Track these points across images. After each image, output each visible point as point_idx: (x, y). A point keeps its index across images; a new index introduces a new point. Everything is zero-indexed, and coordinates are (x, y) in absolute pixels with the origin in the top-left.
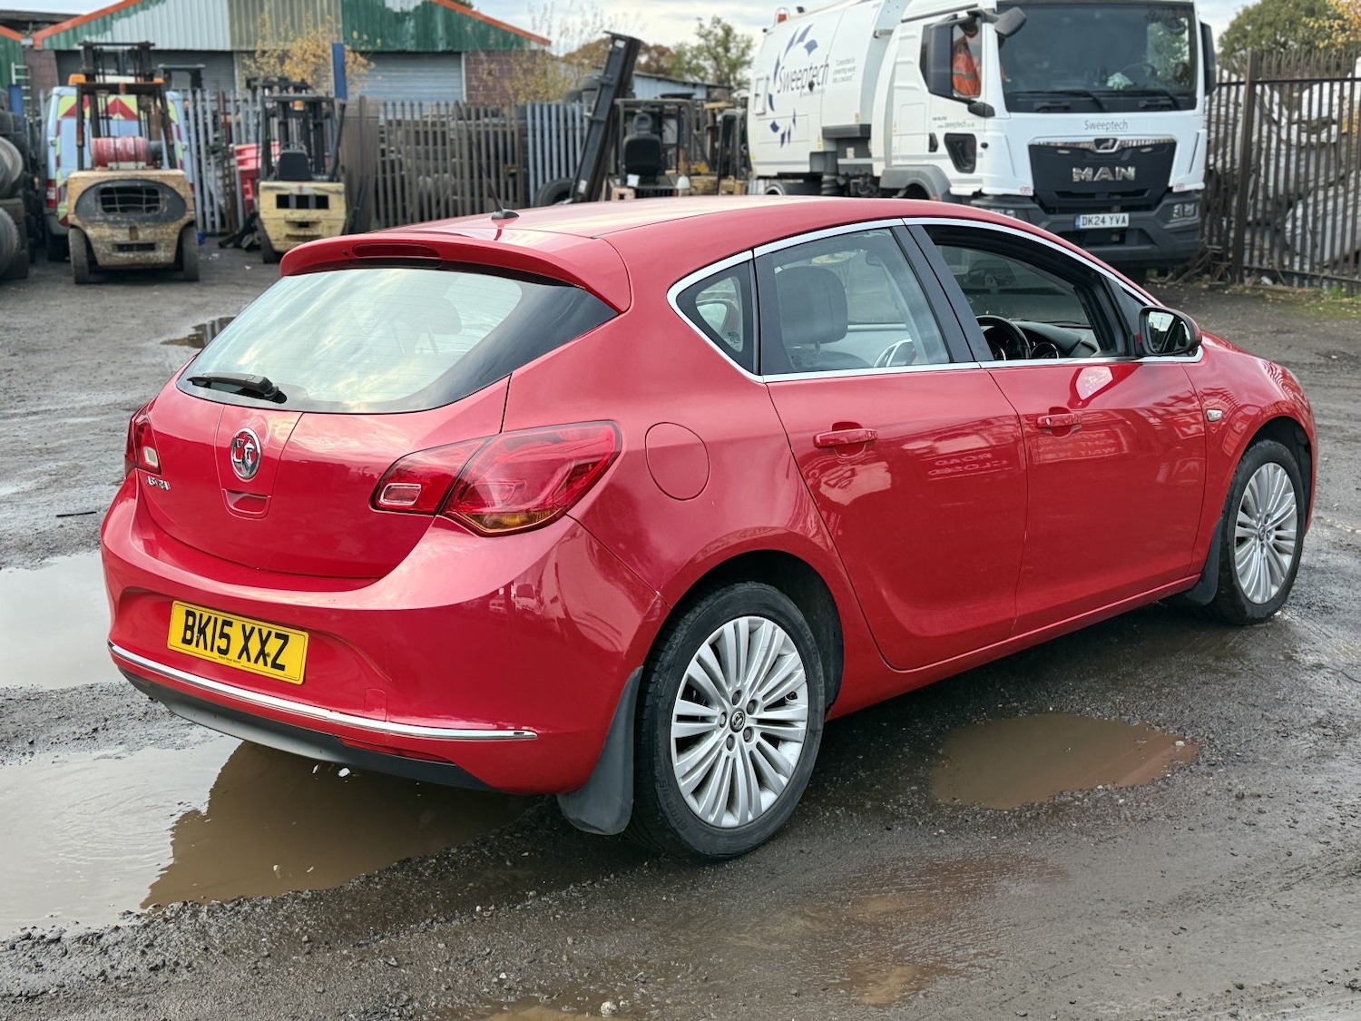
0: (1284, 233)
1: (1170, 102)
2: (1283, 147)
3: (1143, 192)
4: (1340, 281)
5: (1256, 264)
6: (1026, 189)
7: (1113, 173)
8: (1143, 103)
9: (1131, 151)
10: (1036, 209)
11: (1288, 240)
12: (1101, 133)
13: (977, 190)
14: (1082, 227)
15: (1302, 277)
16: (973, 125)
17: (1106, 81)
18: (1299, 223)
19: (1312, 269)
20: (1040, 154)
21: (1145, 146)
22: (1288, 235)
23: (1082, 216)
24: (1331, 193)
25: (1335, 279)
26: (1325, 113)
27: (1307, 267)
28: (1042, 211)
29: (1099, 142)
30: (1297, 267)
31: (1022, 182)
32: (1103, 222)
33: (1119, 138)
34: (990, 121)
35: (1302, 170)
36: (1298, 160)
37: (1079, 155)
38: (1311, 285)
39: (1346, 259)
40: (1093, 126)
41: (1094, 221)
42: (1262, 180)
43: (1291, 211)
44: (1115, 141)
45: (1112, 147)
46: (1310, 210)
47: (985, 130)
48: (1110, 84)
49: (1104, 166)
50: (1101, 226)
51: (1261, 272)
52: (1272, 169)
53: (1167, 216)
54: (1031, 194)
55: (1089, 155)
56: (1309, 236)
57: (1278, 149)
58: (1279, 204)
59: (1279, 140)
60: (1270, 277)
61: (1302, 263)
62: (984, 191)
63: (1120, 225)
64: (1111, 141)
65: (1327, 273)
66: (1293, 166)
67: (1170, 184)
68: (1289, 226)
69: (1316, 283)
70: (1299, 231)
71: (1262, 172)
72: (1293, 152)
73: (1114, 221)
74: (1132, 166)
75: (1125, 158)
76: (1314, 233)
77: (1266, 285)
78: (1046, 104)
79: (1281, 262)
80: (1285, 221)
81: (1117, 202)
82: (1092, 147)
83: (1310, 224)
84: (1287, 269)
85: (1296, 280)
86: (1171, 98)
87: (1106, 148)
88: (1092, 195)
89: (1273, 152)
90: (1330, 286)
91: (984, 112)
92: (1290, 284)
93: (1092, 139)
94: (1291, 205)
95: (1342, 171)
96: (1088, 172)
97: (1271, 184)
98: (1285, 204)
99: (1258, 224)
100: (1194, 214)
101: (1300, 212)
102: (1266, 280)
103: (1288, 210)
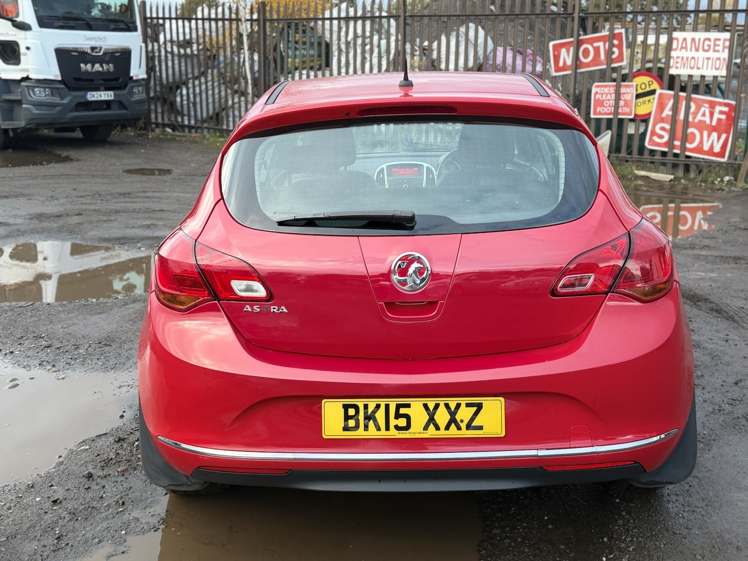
0: (176, 103)
1: (125, 27)
2: (169, 56)
3: (117, 79)
4: (215, 130)
5: (160, 120)
6: (57, 76)
7: (102, 67)
8: (112, 27)
9: (109, 55)
10: (63, 88)
11: (179, 108)
12: (94, 43)
13: (25, 76)
14: (90, 99)
15: (190, 127)
16: (15, 35)
17: (91, 12)
18: (185, 98)
19: (196, 123)
20: (63, 55)
21: (117, 52)
22: (179, 104)
23: (89, 93)
24: (197, 82)
25: (212, 129)
26: (188, 37)
27: (193, 122)
28: (67, 90)
29: (93, 49)
30: (186, 122)
31: (53, 72)
32: (100, 96)
33: (103, 46)
34: (28, 33)
35: (183, 68)
36: (180, 63)
37: (83, 56)
38: (196, 132)
39: (211, 118)
40: (89, 39)
41: (96, 95)
42: (158, 74)
43: (179, 91)
44: (101, 48)
45: (100, 52)
46: (191, 91)
47: (26, 39)
48: (93, 14)
49: (97, 63)
50: (100, 99)
51: (164, 125)
52: (164, 67)
53: (131, 93)
54: (60, 78)
55: (88, 57)
56: (191, 105)
57: (166, 57)
58: (171, 88)
59: (166, 51)
60: (170, 128)
61: (189, 120)
62: (31, 76)
63: (109, 98)
64: (99, 48)
65: (205, 125)
66: (177, 67)
67: (131, 75)
68: (178, 99)
69: (199, 131)
70: (185, 102)
71: (157, 69)
72: (176, 58)
73: (106, 96)
74: (112, 63)
75: (107, 59)
76: (195, 104)
77: (169, 132)
78: (61, 24)
79: (176, 120)
80: (175, 97)
81: (102, 85)
82: (89, 51)
83: (192, 99)
84: (180, 124)
85: (187, 130)
86: (126, 25)
87: (97, 52)
88: (92, 80)
89: (163, 58)
90: (209, 132)
91: (23, 27)
92: (183, 131)
93: (89, 46)
94: (178, 87)
95: (202, 69)
96: (89, 66)
97: (164, 76)
98: (174, 88)
99: (159, 99)
100: (142, 93)
101: (184, 92)
102: (169, 130)
103: (177, 90)
